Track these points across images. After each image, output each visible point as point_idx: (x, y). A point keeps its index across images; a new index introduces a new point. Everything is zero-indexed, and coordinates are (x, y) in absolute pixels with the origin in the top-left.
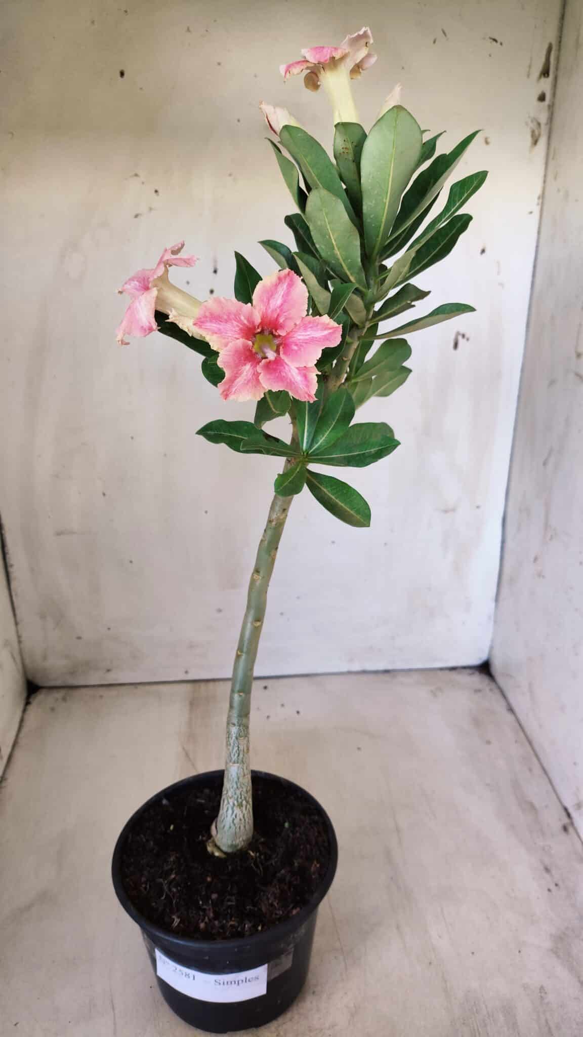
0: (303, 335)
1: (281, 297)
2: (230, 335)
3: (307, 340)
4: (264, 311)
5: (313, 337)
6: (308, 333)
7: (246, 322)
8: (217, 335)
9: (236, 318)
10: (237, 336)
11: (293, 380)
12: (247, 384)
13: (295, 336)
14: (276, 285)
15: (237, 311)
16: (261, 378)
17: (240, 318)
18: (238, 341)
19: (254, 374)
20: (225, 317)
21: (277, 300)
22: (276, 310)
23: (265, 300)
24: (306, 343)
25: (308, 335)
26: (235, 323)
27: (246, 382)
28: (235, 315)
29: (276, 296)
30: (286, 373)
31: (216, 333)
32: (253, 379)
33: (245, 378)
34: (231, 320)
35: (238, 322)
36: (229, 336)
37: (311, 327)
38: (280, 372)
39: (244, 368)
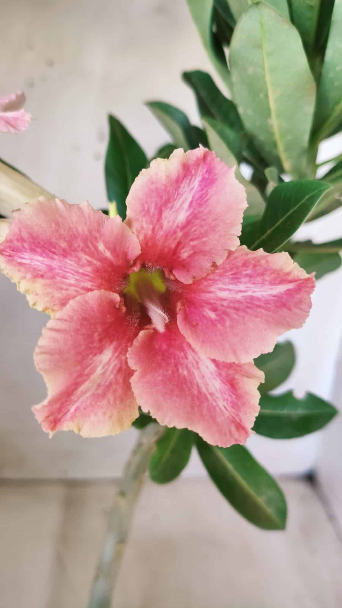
0: (230, 290)
1: (186, 205)
2: (72, 281)
3: (239, 302)
4: (150, 233)
5: (252, 298)
6: (242, 287)
7: (108, 254)
8: (47, 281)
9: (88, 247)
10: (88, 285)
11: (204, 390)
12: (104, 395)
13: (212, 289)
14: (178, 181)
15: (90, 231)
16: (133, 380)
17: (96, 248)
18: (90, 294)
19: (120, 370)
20: (64, 245)
21: (177, 211)
22: (175, 232)
23: (152, 210)
24: (237, 309)
25: (241, 291)
26: (85, 258)
27: (100, 391)
28: (85, 241)
29: (178, 204)
30: (189, 371)
31: (42, 276)
32: (117, 383)
33: (99, 381)
34: (75, 250)
35: (91, 255)
36: (71, 285)
37: (250, 276)
38: (176, 365)
39: (98, 358)
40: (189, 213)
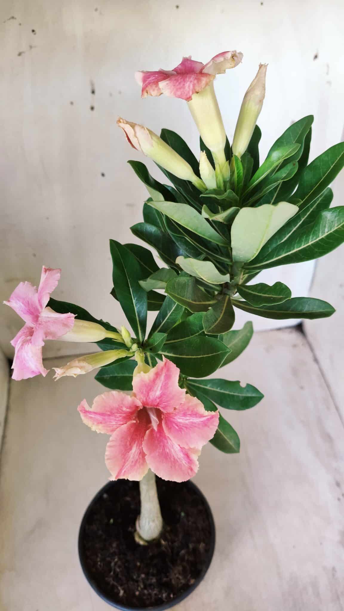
0: (183, 419)
1: (159, 388)
2: (114, 423)
3: (187, 424)
4: (145, 400)
5: (192, 423)
6: (188, 418)
7: (128, 410)
8: (103, 425)
9: (119, 411)
10: (122, 423)
11: (176, 458)
12: (135, 465)
13: (175, 418)
14: (154, 381)
15: (119, 405)
16: (146, 457)
17: (122, 410)
18: (122, 426)
19: (140, 453)
20: (109, 413)
21: (156, 391)
22: (156, 400)
23: (144, 392)
24: (186, 428)
25: (187, 420)
26: (118, 415)
27: (133, 464)
28: (117, 409)
29: (155, 388)
30: (169, 450)
31: (101, 423)
32: (140, 458)
33: (132, 460)
34: (113, 414)
35: (121, 413)
36: (114, 425)
37: (190, 415)
38: (164, 446)
39: (131, 452)
40: (160, 392)
